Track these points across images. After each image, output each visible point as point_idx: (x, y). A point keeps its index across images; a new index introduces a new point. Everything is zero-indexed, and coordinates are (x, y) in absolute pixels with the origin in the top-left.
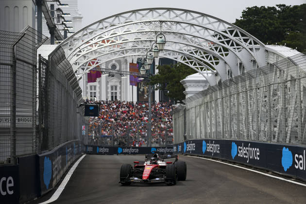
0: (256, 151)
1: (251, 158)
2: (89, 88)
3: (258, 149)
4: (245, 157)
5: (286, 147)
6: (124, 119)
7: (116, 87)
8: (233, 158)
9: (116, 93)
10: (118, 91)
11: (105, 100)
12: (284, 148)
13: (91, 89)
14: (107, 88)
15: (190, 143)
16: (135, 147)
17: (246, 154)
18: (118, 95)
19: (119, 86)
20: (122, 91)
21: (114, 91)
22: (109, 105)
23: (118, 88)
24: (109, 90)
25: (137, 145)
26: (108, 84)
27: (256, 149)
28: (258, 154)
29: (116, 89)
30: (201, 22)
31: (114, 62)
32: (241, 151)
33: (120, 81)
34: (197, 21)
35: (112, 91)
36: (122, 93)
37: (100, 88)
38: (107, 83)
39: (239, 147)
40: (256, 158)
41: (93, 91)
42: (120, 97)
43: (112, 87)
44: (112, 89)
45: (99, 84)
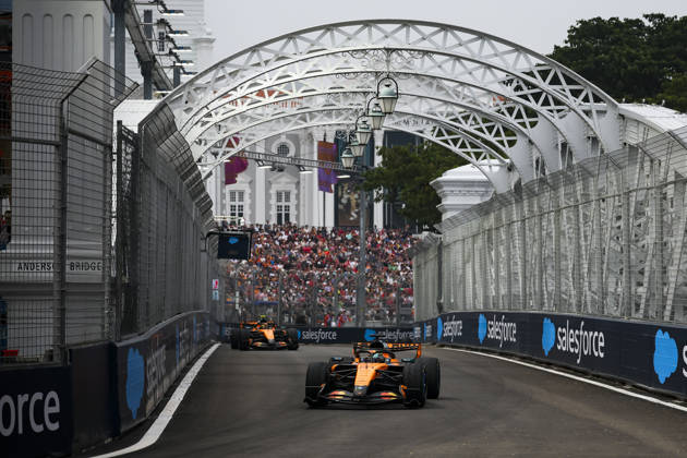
0: (597, 338)
1: (586, 353)
2: (228, 197)
3: (601, 335)
4: (572, 350)
5: (664, 329)
6: (304, 266)
7: (288, 195)
8: (547, 353)
9: (287, 208)
10: (293, 203)
11: (263, 222)
12: (660, 332)
13: (233, 199)
14: (268, 197)
15: (451, 320)
16: (328, 329)
17: (574, 345)
18: (293, 212)
19: (294, 192)
20: (302, 203)
21: (283, 203)
22: (272, 235)
23: (293, 197)
24: (273, 201)
25: (333, 324)
26: (270, 188)
27: (596, 334)
28: (601, 344)
29: (288, 199)
30: (476, 51)
31: (283, 139)
32: (564, 338)
33: (296, 180)
34: (468, 49)
35: (280, 204)
36: (302, 208)
37: (253, 196)
38: (268, 184)
39: (560, 329)
40: (596, 354)
41: (237, 203)
42: (298, 217)
43: (279, 195)
44: (279, 199)
45: (251, 188)
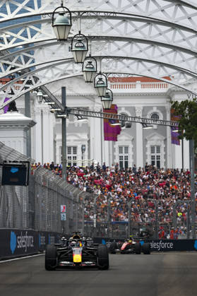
2: (117, 150)
6: (157, 197)
7: (158, 148)
9: (158, 157)
10: (162, 154)
13: (121, 152)
14: (145, 150)
18: (162, 160)
22: (138, 174)
24: (149, 153)
26: (146, 144)
29: (158, 151)
31: (155, 110)
36: (168, 157)
37: (134, 149)
38: (145, 141)
42: (166, 163)
43: (152, 148)
44: (153, 151)
45: (133, 144)
